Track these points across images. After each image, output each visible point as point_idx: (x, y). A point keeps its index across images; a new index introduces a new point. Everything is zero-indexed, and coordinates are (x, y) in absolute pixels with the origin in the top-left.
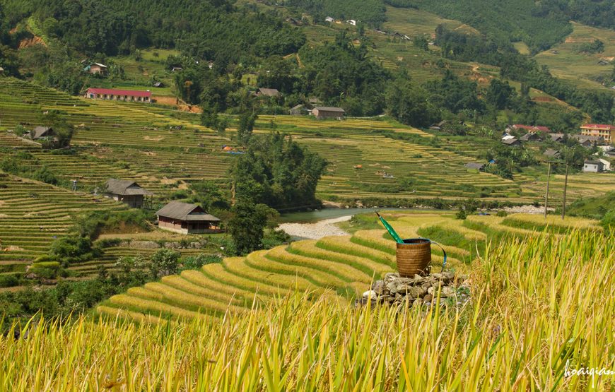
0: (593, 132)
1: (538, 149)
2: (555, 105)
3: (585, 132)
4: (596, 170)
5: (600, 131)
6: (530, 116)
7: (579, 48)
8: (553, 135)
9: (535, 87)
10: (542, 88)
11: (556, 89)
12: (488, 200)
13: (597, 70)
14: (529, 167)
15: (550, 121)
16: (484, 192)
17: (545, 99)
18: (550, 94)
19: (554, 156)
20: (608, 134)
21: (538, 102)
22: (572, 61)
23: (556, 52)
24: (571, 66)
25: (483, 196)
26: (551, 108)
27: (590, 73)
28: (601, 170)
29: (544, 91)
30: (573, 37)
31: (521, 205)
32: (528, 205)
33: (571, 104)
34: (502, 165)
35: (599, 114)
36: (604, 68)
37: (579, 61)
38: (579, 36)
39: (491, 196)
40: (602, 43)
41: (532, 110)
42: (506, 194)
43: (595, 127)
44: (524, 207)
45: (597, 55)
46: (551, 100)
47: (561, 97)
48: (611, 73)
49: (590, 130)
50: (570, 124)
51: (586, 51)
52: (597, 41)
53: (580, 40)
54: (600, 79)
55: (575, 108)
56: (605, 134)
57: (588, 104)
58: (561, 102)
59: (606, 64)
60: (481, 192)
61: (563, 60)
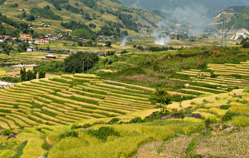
0: (24, 37)
1: (11, 44)
2: (10, 28)
3: (21, 37)
4: (31, 50)
5: (27, 36)
6: (3, 32)
7: (9, 6)
8: (13, 38)
9: (3, 22)
10: (5, 22)
11: (10, 22)
12: (7, 63)
13: (17, 14)
14: (11, 51)
15: (9, 33)
16: (5, 60)
17: (6, 26)
18: (8, 24)
19: (17, 46)
20: (29, 37)
21: (4, 27)
22: (8, 10)
23: (2, 7)
24: (8, 12)
25: (5, 62)
26: (9, 29)
27: (15, 15)
28: (33, 51)
29: (6, 23)
30: (7, 2)
31: (17, 64)
32: (20, 64)
33: (15, 27)
34: (6, 51)
35: (25, 30)
36: (19, 13)
37: (10, 10)
38: (9, 1)
39: (7, 62)
40: (17, 4)
41: (3, 29)
42: (11, 61)
43: (25, 35)
44: (19, 65)
45: (16, 8)
46: (8, 26)
47: (12, 25)
48: (22, 15)
49: (23, 36)
50: (16, 34)
51: (12, 7)
52: (16, 4)
53: (9, 3)
54: (18, 17)
55: (16, 28)
56: (28, 37)
57: (20, 27)
58: (12, 27)
59: (19, 11)
60: (4, 60)
61: (4, 10)
